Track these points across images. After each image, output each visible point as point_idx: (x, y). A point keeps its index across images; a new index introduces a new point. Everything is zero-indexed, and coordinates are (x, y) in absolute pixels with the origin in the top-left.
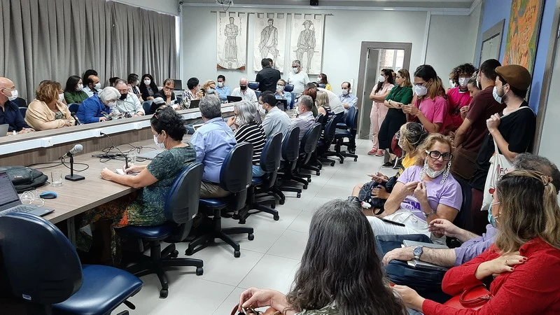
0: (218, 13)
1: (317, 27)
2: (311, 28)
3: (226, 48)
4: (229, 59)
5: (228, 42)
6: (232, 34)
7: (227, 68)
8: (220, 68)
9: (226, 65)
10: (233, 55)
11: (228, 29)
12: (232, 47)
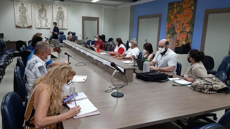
0: (15, 1)
1: (65, 10)
2: (62, 10)
3: (21, 17)
4: (22, 22)
5: (21, 14)
6: (23, 11)
7: (22, 27)
8: (17, 27)
9: (21, 26)
10: (24, 21)
11: (21, 9)
12: (24, 18)
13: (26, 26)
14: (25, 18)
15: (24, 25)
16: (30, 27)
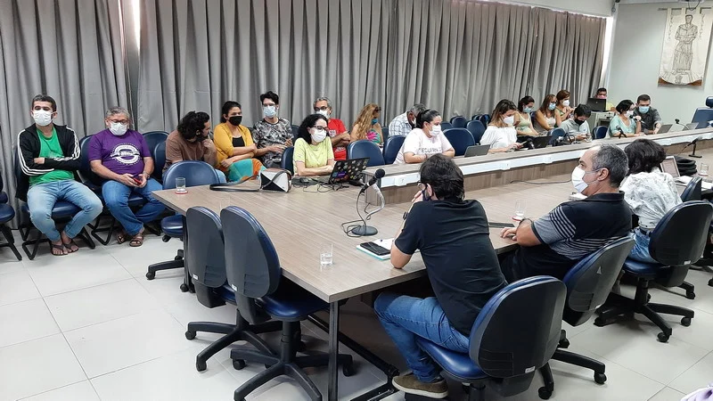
0: (670, 10)
3: (676, 56)
4: (678, 70)
5: (679, 47)
6: (687, 38)
7: (674, 82)
8: (662, 83)
9: (672, 80)
10: (684, 65)
11: (682, 30)
12: (685, 55)
13: (685, 80)
14: (688, 56)
15: (680, 78)
16: (696, 84)
